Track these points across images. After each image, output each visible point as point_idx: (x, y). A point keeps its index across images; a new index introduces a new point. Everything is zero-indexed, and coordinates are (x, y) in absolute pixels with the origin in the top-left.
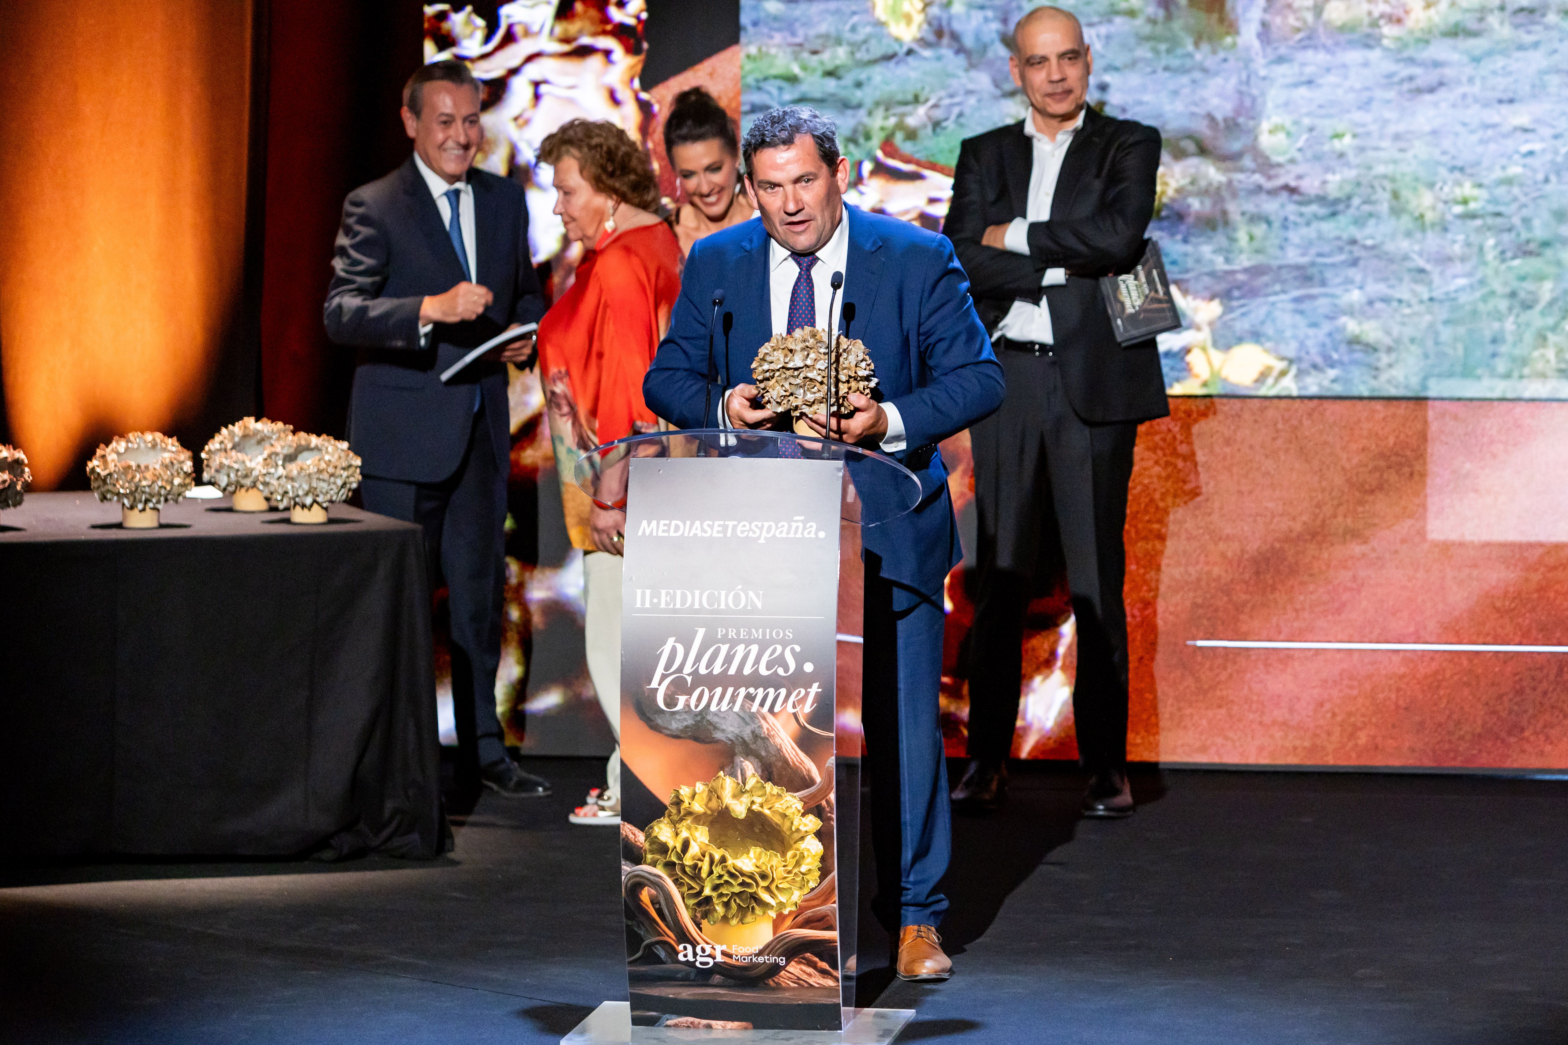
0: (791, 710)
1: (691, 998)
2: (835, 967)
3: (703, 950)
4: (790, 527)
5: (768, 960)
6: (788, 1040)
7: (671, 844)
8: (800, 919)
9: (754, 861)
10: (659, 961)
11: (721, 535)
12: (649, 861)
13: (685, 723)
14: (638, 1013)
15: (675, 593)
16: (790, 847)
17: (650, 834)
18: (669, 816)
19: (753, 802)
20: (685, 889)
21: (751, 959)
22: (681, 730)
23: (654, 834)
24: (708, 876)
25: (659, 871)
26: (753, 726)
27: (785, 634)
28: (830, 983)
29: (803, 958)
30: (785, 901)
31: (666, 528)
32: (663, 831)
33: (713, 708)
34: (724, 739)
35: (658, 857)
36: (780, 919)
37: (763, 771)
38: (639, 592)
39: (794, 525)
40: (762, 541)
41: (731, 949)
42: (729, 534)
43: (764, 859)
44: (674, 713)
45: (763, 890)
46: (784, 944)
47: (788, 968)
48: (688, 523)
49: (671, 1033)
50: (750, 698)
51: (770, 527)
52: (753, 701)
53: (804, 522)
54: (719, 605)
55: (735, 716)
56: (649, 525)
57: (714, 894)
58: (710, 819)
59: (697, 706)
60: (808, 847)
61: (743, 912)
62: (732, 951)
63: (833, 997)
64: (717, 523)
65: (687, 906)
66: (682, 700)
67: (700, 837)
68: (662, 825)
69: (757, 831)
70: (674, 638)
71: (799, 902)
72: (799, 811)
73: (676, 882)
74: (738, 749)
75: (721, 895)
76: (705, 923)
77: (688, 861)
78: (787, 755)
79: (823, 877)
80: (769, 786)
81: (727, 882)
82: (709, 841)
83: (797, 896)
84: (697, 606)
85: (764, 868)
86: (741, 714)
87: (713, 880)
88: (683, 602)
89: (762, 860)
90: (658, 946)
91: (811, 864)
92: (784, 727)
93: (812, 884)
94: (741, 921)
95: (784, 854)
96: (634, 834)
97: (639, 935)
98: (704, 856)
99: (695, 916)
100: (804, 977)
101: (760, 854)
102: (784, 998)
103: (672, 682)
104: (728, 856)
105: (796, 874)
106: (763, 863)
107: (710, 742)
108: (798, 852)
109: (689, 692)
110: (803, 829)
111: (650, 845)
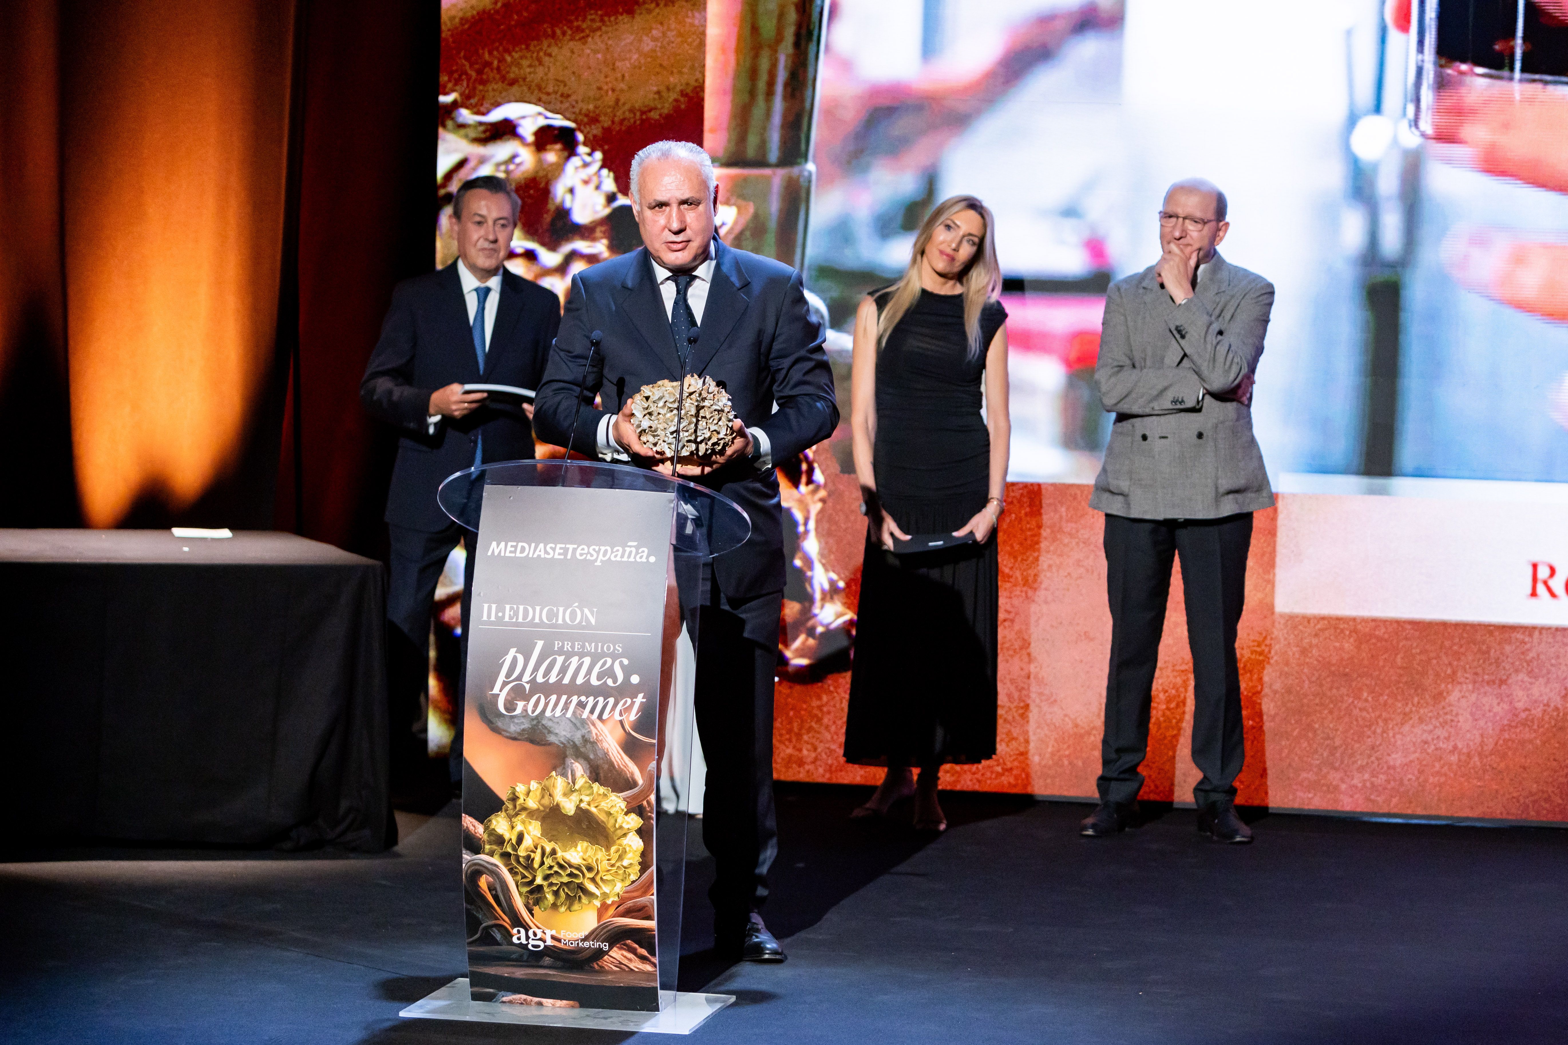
0: (617, 717)
1: (524, 977)
2: (654, 955)
3: (535, 934)
4: (624, 551)
5: (593, 945)
6: (605, 1018)
7: (507, 836)
8: (621, 908)
9: (581, 854)
10: (495, 942)
11: (562, 557)
12: (487, 851)
13: (523, 727)
14: (476, 989)
15: (518, 608)
16: (614, 843)
17: (488, 827)
18: (506, 810)
19: (581, 801)
20: (519, 877)
21: (578, 944)
22: (519, 734)
23: (492, 827)
24: (540, 866)
25: (496, 860)
26: (584, 731)
27: (615, 649)
28: (648, 968)
29: (625, 944)
30: (608, 892)
31: (513, 549)
32: (500, 824)
33: (548, 713)
34: (557, 742)
35: (494, 847)
36: (604, 907)
37: (591, 772)
38: (486, 606)
39: (628, 550)
40: (598, 563)
41: (560, 934)
42: (569, 557)
43: (590, 852)
44: (512, 717)
45: (589, 881)
46: (607, 932)
47: (611, 953)
48: (533, 545)
49: (505, 1008)
50: (581, 705)
51: (606, 552)
52: (584, 709)
53: (637, 548)
54: (557, 620)
55: (568, 722)
56: (498, 546)
57: (545, 883)
58: (543, 814)
59: (533, 712)
60: (630, 843)
61: (571, 900)
62: (561, 936)
63: (652, 981)
64: (559, 546)
65: (520, 894)
66: (520, 705)
67: (533, 831)
68: (499, 819)
69: (584, 827)
70: (515, 649)
71: (621, 893)
72: (623, 810)
73: (511, 871)
74: (569, 752)
75: (551, 884)
76: (536, 909)
77: (522, 852)
78: (613, 759)
79: (643, 871)
80: (596, 786)
81: (556, 872)
82: (541, 835)
83: (619, 887)
84: (537, 620)
85: (590, 861)
86: (573, 720)
87: (544, 870)
88: (525, 617)
89: (588, 854)
90: (494, 929)
91: (633, 858)
92: (611, 732)
93: (633, 877)
94: (569, 909)
95: (608, 849)
96: (474, 826)
97: (477, 919)
98: (536, 849)
99: (528, 902)
100: (625, 962)
101: (587, 848)
102: (608, 980)
103: (512, 688)
104: (558, 849)
105: (618, 867)
106: (590, 856)
107: (544, 745)
108: (621, 848)
109: (527, 699)
110: (626, 826)
111: (488, 837)
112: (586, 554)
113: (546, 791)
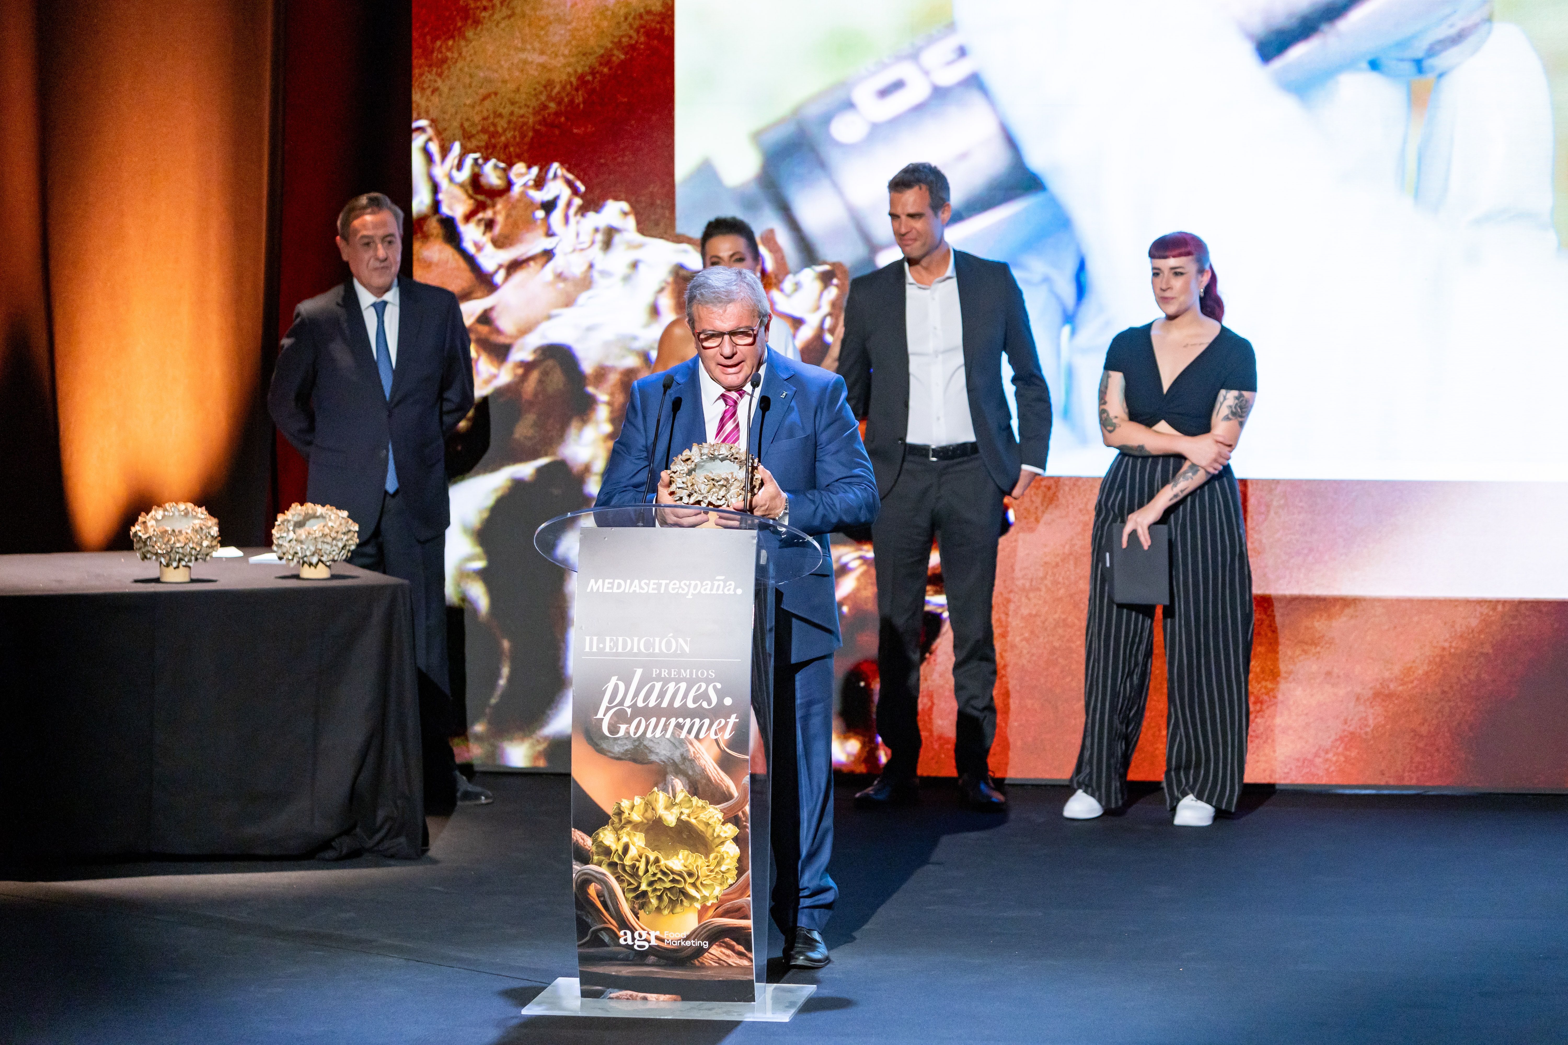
0: (713, 736)
1: (630, 975)
2: (750, 950)
3: (640, 936)
4: (713, 585)
5: (694, 943)
6: (710, 1010)
7: (613, 848)
8: (720, 909)
9: (683, 861)
10: (603, 944)
11: (656, 592)
12: (595, 861)
13: (626, 748)
14: (585, 987)
15: (617, 640)
16: (712, 851)
17: (596, 839)
18: (613, 824)
19: (681, 813)
20: (625, 884)
21: (680, 943)
22: (622, 754)
23: (600, 839)
24: (645, 874)
25: (604, 869)
26: (682, 750)
27: (708, 674)
28: (745, 963)
29: (723, 942)
30: (708, 895)
31: (610, 586)
32: (607, 836)
33: (649, 735)
34: (657, 761)
35: (602, 858)
36: (704, 910)
37: (690, 787)
38: (588, 638)
39: (716, 583)
40: (689, 596)
41: (664, 934)
42: (662, 591)
43: (691, 860)
44: (616, 739)
45: (690, 886)
46: (707, 931)
47: (711, 951)
48: (629, 581)
49: (613, 1004)
50: (680, 726)
51: (696, 586)
52: (682, 729)
53: (725, 581)
54: (654, 650)
55: (667, 741)
56: (596, 583)
57: (649, 889)
58: (647, 826)
59: (635, 733)
60: (727, 850)
61: (673, 904)
62: (664, 937)
63: (748, 974)
64: (652, 582)
65: (627, 899)
66: (623, 728)
67: (638, 842)
68: (606, 832)
69: (685, 837)
70: (616, 677)
71: (719, 896)
72: (720, 820)
73: (618, 878)
74: (669, 769)
75: (655, 890)
76: (641, 913)
77: (628, 861)
78: (710, 775)
79: (739, 875)
80: (695, 799)
81: (660, 879)
82: (646, 845)
83: (718, 891)
84: (635, 650)
85: (691, 868)
86: (672, 740)
87: (648, 877)
88: (624, 648)
89: (689, 861)
90: (602, 932)
91: (730, 864)
92: (707, 750)
93: (731, 881)
94: (672, 911)
95: (707, 856)
96: (583, 839)
97: (587, 923)
98: (641, 858)
99: (634, 907)
100: (724, 958)
101: (688, 856)
102: (707, 975)
103: (615, 713)
104: (661, 857)
105: (717, 872)
106: (690, 863)
107: (646, 763)
108: (719, 855)
109: (629, 722)
110: (723, 835)
111: (597, 848)
112: (678, 588)
113: (649, 805)
